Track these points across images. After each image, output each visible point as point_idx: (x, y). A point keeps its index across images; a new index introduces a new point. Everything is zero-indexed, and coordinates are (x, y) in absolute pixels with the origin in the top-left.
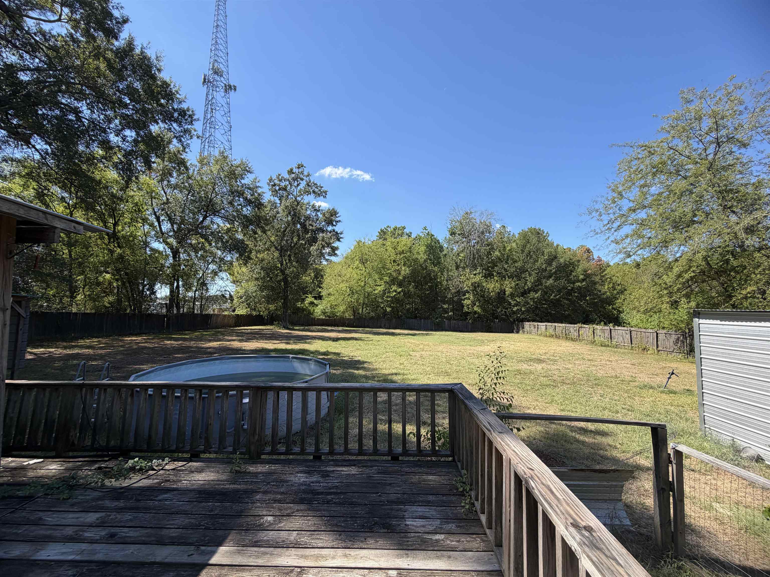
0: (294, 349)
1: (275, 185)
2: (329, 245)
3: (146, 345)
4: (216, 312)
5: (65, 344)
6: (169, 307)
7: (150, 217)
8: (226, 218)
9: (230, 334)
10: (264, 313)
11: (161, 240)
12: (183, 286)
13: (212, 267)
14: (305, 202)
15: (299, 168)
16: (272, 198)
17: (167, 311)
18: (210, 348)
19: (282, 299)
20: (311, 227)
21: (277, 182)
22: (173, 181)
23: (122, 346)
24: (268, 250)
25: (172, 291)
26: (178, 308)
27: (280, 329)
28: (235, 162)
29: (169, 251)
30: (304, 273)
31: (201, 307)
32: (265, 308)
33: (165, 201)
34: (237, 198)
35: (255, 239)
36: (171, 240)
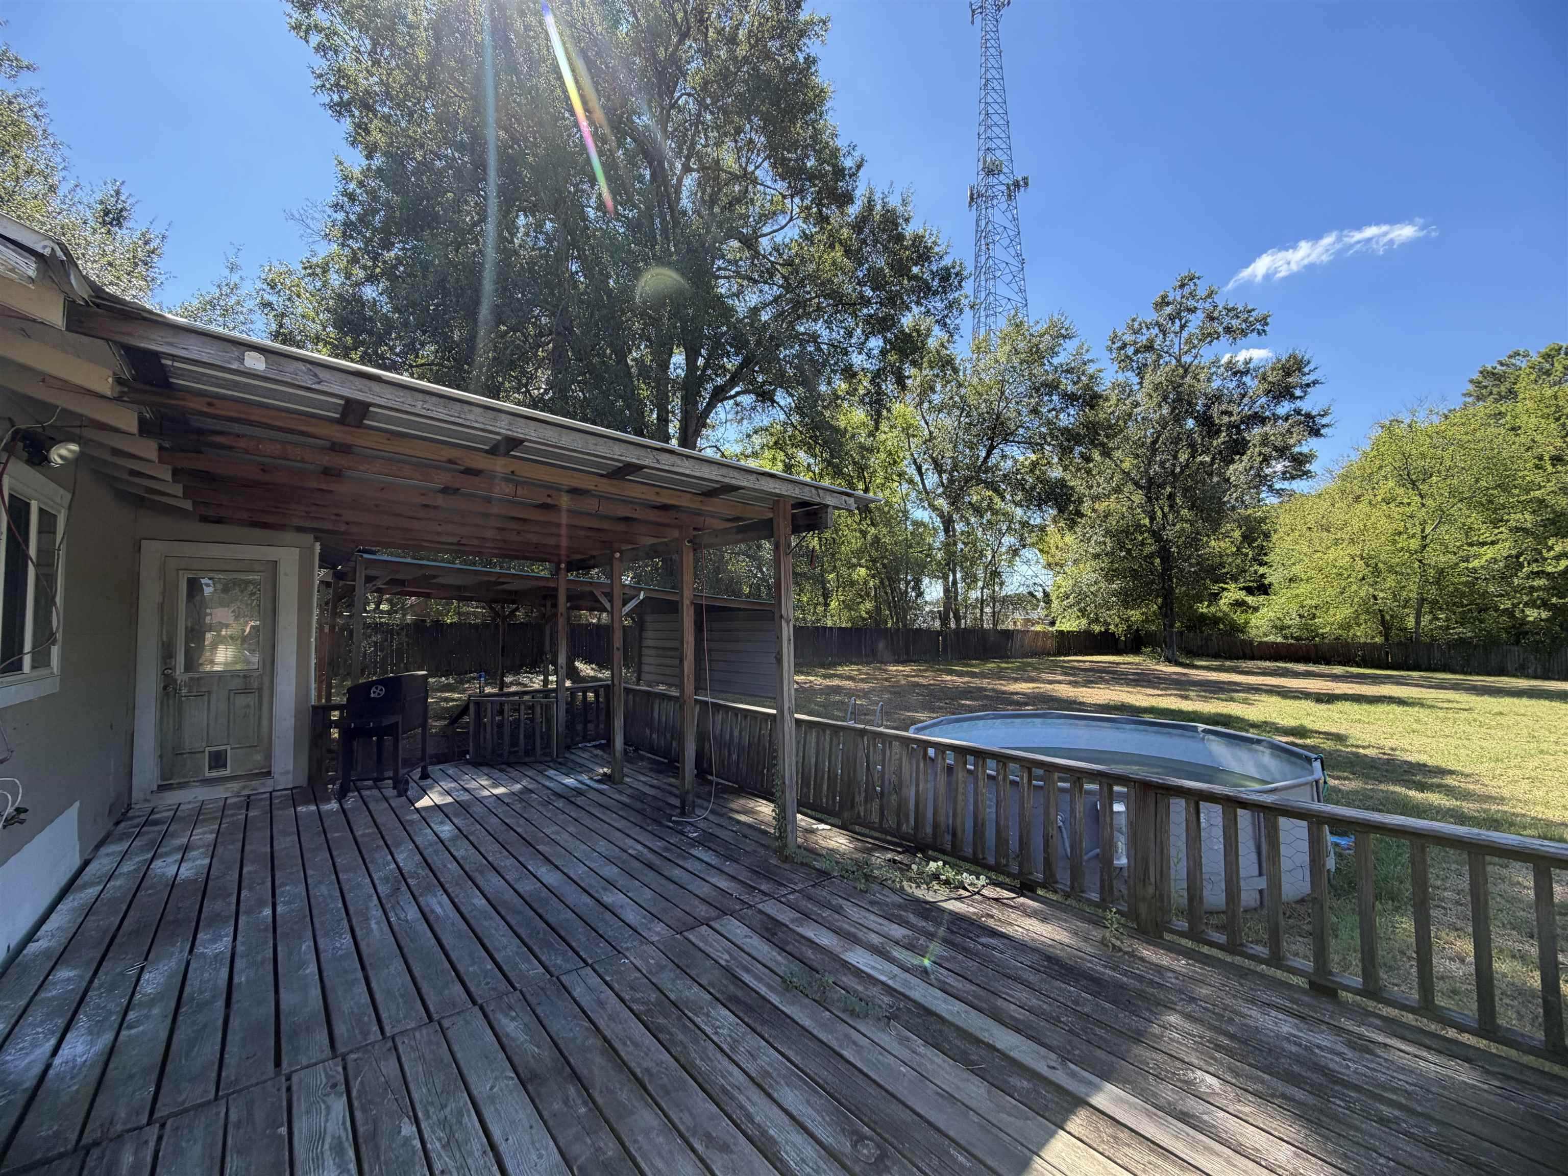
0: (1201, 713)
1: (1124, 346)
2: (1282, 451)
3: (916, 679)
4: (1019, 627)
5: (823, 671)
6: (944, 618)
7: (907, 470)
8: (1029, 443)
9: (1052, 670)
10: (1117, 628)
11: (926, 505)
12: (964, 580)
13: (1009, 540)
14: (1205, 361)
15: (1182, 286)
16: (1121, 378)
17: (942, 625)
18: (1017, 693)
19: (1157, 597)
20: (1226, 419)
21: (1128, 338)
22: (936, 398)
23: (886, 680)
24: (1118, 490)
25: (946, 591)
26: (958, 619)
27: (1157, 664)
28: (1038, 327)
29: (938, 522)
30: (1214, 532)
31: (994, 616)
32: (1119, 616)
33: (928, 437)
34: (1046, 398)
35: (1089, 472)
36: (942, 503)
